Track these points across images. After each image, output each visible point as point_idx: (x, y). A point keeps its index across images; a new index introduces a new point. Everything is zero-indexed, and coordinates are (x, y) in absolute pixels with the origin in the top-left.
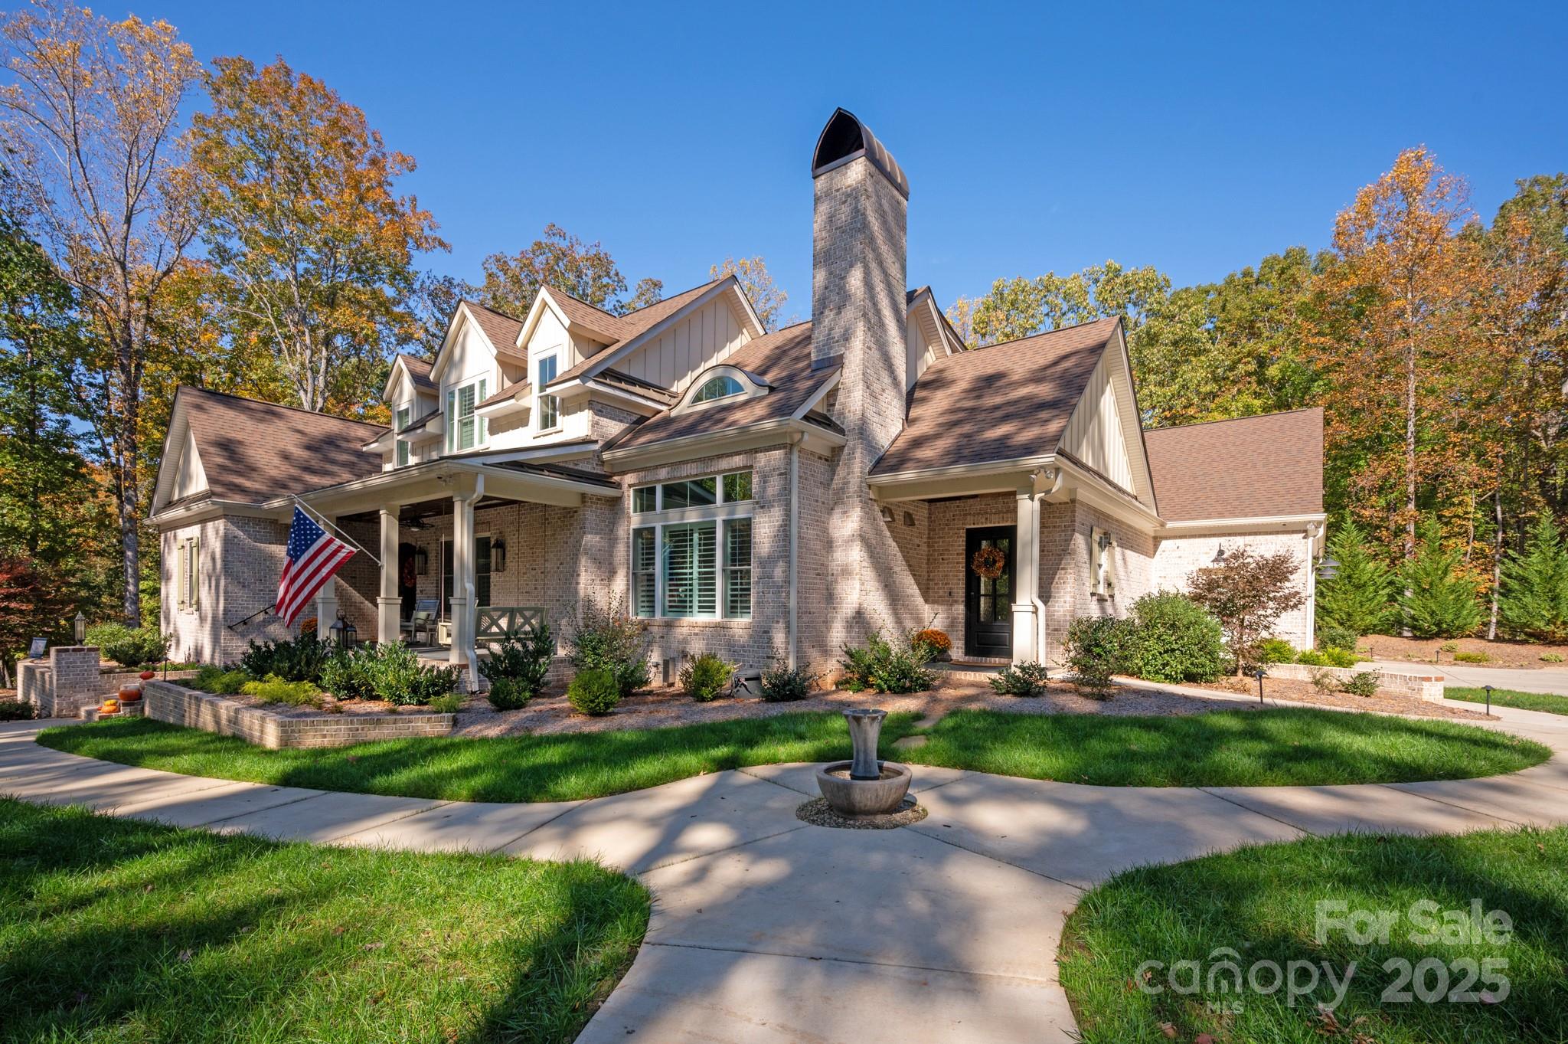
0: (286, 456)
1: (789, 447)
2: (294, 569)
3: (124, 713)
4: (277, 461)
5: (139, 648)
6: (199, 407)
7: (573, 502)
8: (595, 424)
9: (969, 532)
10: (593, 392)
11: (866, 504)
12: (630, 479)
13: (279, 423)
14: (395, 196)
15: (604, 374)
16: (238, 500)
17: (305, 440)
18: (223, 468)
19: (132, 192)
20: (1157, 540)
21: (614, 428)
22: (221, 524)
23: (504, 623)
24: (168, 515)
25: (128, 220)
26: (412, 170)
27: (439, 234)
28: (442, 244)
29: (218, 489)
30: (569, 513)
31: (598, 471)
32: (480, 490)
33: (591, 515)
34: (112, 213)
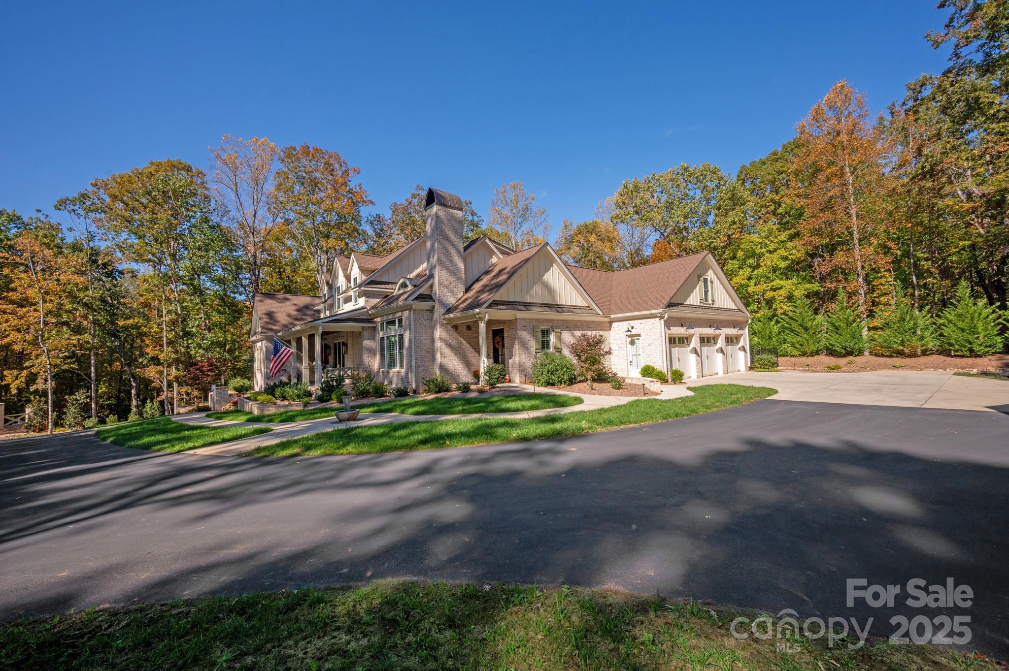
0: (289, 315)
1: (410, 310)
2: (275, 359)
3: (232, 408)
4: (285, 317)
5: (242, 387)
6: (261, 301)
7: (360, 330)
8: (366, 301)
9: (494, 331)
10: (365, 290)
11: (442, 325)
12: (379, 319)
13: (288, 303)
14: (352, 185)
15: (369, 284)
16: (270, 333)
17: (296, 307)
18: (268, 323)
19: (256, 204)
20: (611, 323)
21: (374, 301)
22: (264, 342)
23: (349, 372)
24: (254, 338)
25: (255, 216)
26: (359, 173)
27: (369, 198)
28: (372, 202)
29: (264, 331)
30: (360, 333)
31: (369, 317)
32: (321, 331)
33: (365, 334)
34: (249, 212)
